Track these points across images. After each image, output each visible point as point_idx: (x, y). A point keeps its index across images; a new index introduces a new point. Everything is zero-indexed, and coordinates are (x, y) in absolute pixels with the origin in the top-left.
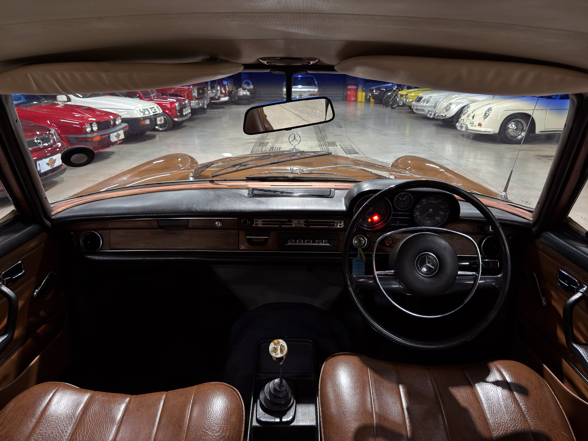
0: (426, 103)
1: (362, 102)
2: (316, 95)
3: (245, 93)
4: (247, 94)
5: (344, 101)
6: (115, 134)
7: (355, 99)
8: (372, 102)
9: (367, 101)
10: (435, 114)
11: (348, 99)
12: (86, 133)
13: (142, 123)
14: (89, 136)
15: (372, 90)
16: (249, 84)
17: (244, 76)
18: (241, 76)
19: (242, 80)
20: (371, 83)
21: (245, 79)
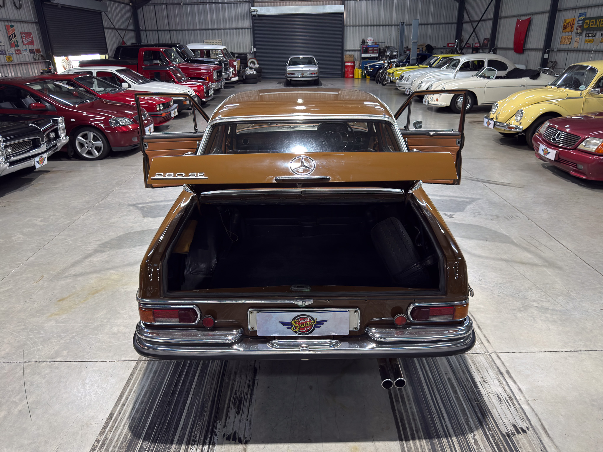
0: (407, 82)
1: (359, 78)
2: (316, 73)
3: (252, 73)
4: (254, 73)
5: (342, 77)
6: (173, 111)
7: (352, 75)
8: (368, 78)
9: (364, 77)
10: (410, 92)
11: (346, 76)
12: (157, 111)
13: (184, 103)
14: (158, 113)
15: (367, 67)
16: (254, 63)
17: (250, 56)
18: (247, 56)
19: (248, 60)
20: (366, 60)
21: (250, 59)
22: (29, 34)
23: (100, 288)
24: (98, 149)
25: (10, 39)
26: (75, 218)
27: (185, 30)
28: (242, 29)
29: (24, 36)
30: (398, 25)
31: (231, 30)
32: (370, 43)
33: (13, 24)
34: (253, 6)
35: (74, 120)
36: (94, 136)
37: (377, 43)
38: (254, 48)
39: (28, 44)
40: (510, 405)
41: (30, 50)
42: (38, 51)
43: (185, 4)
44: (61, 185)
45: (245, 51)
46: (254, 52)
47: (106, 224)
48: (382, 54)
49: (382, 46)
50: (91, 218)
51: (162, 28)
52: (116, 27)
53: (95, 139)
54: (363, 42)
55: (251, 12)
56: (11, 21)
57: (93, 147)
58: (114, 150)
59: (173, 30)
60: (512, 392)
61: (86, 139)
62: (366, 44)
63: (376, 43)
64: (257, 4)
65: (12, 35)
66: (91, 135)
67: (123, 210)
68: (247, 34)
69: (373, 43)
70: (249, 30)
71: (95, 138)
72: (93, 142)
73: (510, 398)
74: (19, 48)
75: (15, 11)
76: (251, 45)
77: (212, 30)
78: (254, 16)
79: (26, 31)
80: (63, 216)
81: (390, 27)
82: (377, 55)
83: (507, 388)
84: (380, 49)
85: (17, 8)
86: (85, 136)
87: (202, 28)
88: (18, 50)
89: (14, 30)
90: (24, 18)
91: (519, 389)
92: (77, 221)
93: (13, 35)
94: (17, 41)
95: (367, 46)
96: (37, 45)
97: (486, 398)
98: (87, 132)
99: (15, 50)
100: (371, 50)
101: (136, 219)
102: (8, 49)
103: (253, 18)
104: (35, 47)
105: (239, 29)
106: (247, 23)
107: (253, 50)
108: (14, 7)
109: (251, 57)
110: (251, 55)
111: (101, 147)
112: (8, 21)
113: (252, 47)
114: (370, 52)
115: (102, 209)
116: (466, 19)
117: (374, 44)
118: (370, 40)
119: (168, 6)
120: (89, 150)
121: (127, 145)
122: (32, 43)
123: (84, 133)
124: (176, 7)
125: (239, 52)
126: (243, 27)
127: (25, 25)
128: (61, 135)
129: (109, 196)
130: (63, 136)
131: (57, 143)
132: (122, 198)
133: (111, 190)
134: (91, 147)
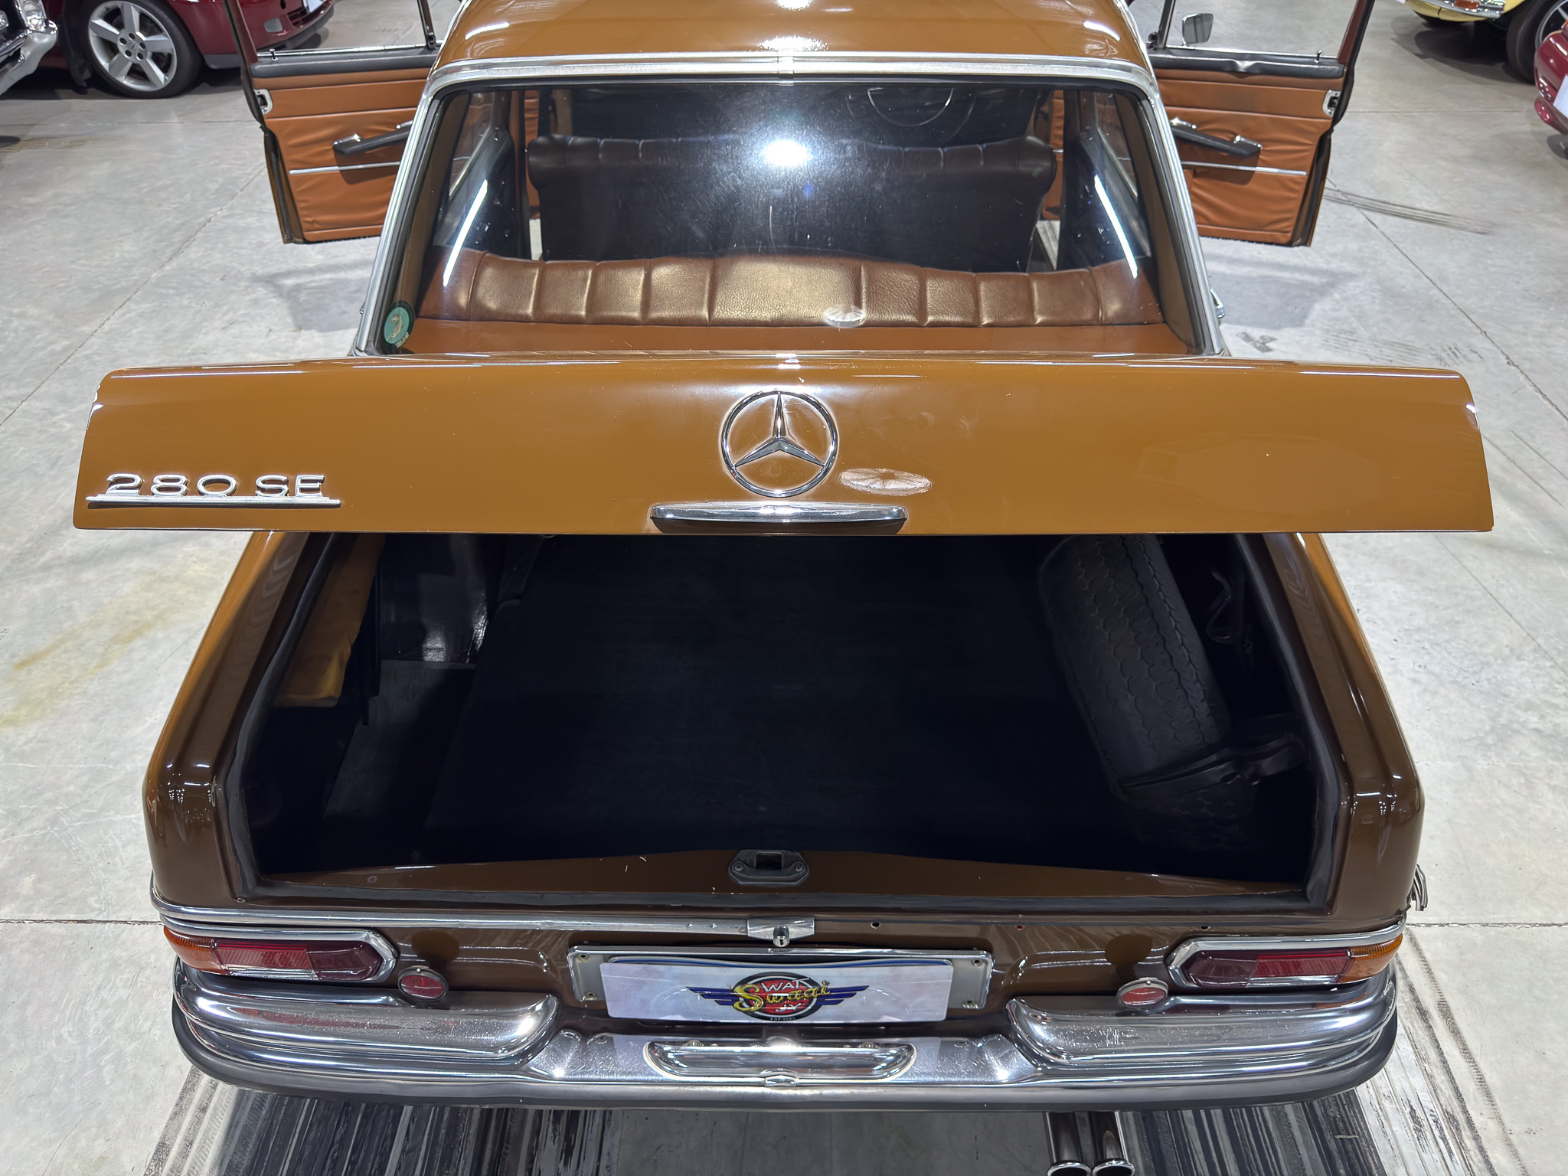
23: (149, 616)
24: (162, 61)
26: (86, 329)
36: (142, 16)
40: (1450, 1152)
44: (49, 193)
47: (179, 356)
50: (135, 331)
57: (146, 53)
58: (214, 63)
60: (1459, 1097)
61: (120, 26)
66: (133, 13)
67: (233, 297)
71: (150, 25)
72: (144, 39)
73: (1451, 1118)
80: (50, 318)
83: (1441, 1079)
86: (115, 19)
91: (1481, 1080)
92: (93, 340)
97: (1371, 1120)
101: (273, 336)
111: (170, 56)
115: (171, 291)
120: (134, 65)
128: (29, 18)
129: (194, 243)
130: (35, 22)
131: (19, 50)
132: (235, 250)
133: (202, 219)
134: (140, 56)
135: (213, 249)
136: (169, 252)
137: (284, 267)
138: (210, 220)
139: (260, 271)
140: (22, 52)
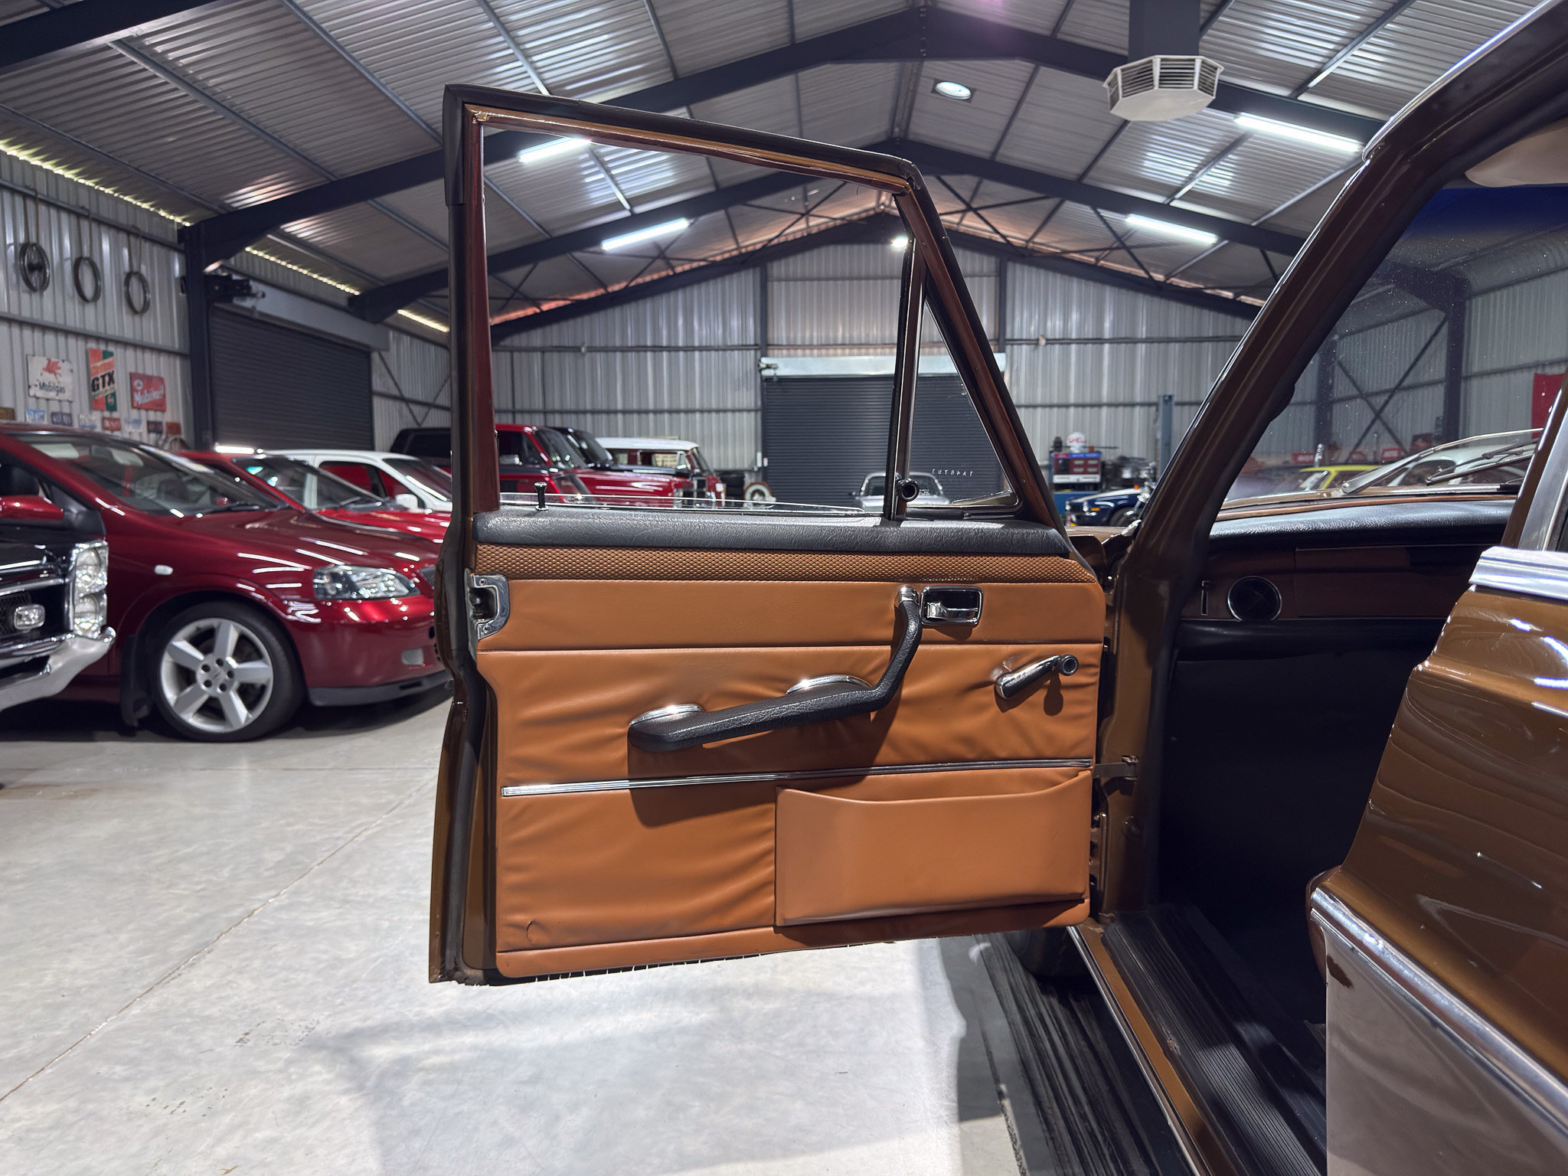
15: (1081, 505)
16: (762, 494)
17: (750, 478)
18: (744, 477)
19: (745, 487)
20: (1067, 492)
21: (752, 484)
22: (151, 382)
24: (250, 694)
25: (93, 387)
27: (585, 412)
28: (733, 411)
29: (139, 385)
30: (1150, 405)
31: (706, 415)
32: (1075, 448)
33: (111, 348)
34: (765, 355)
35: (169, 570)
36: (243, 639)
37: (1095, 450)
38: (764, 456)
39: (147, 407)
41: (149, 423)
42: (174, 428)
43: (592, 349)
45: (738, 467)
46: (763, 469)
48: (1109, 477)
49: (1109, 457)
51: (526, 407)
52: (407, 395)
53: (245, 650)
54: (1058, 445)
55: (760, 371)
56: (107, 340)
57: (231, 684)
58: (320, 698)
59: (553, 412)
61: (206, 651)
62: (1064, 451)
63: (1091, 449)
64: (776, 352)
65: (103, 377)
66: (230, 634)
67: (253, 1091)
68: (748, 425)
69: (1084, 447)
70: (753, 414)
71: (248, 649)
72: (235, 665)
74: (115, 415)
75: (127, 318)
76: (756, 451)
77: (655, 412)
78: (768, 380)
79: (149, 372)
81: (1128, 409)
82: (1096, 478)
84: (1103, 464)
85: (134, 311)
86: (204, 641)
87: (629, 407)
88: (111, 419)
89: (111, 365)
90: (149, 339)
93: (107, 379)
94: (114, 395)
95: (1067, 455)
96: (175, 412)
98: (212, 622)
99: (104, 419)
100: (1079, 466)
102: (81, 412)
103: (765, 384)
104: (166, 418)
105: (725, 411)
106: (749, 397)
107: (761, 462)
108: (125, 308)
109: (753, 480)
110: (753, 474)
111: (263, 688)
112: (98, 338)
113: (759, 455)
114: (1076, 470)
116: (1341, 387)
117: (1087, 450)
118: (1077, 440)
119: (548, 355)
120: (210, 699)
121: (376, 679)
122: (159, 406)
123: (204, 624)
124: (568, 358)
125: (723, 467)
126: (737, 407)
127: (149, 357)
128: (77, 621)
129: (209, 957)
130: (86, 626)
131: (47, 658)
132: (283, 975)
133: (237, 913)
134: (223, 687)
135: (240, 971)
136: (151, 976)
137: (378, 1016)
138: (251, 914)
139: (326, 1024)
140: (50, 661)
